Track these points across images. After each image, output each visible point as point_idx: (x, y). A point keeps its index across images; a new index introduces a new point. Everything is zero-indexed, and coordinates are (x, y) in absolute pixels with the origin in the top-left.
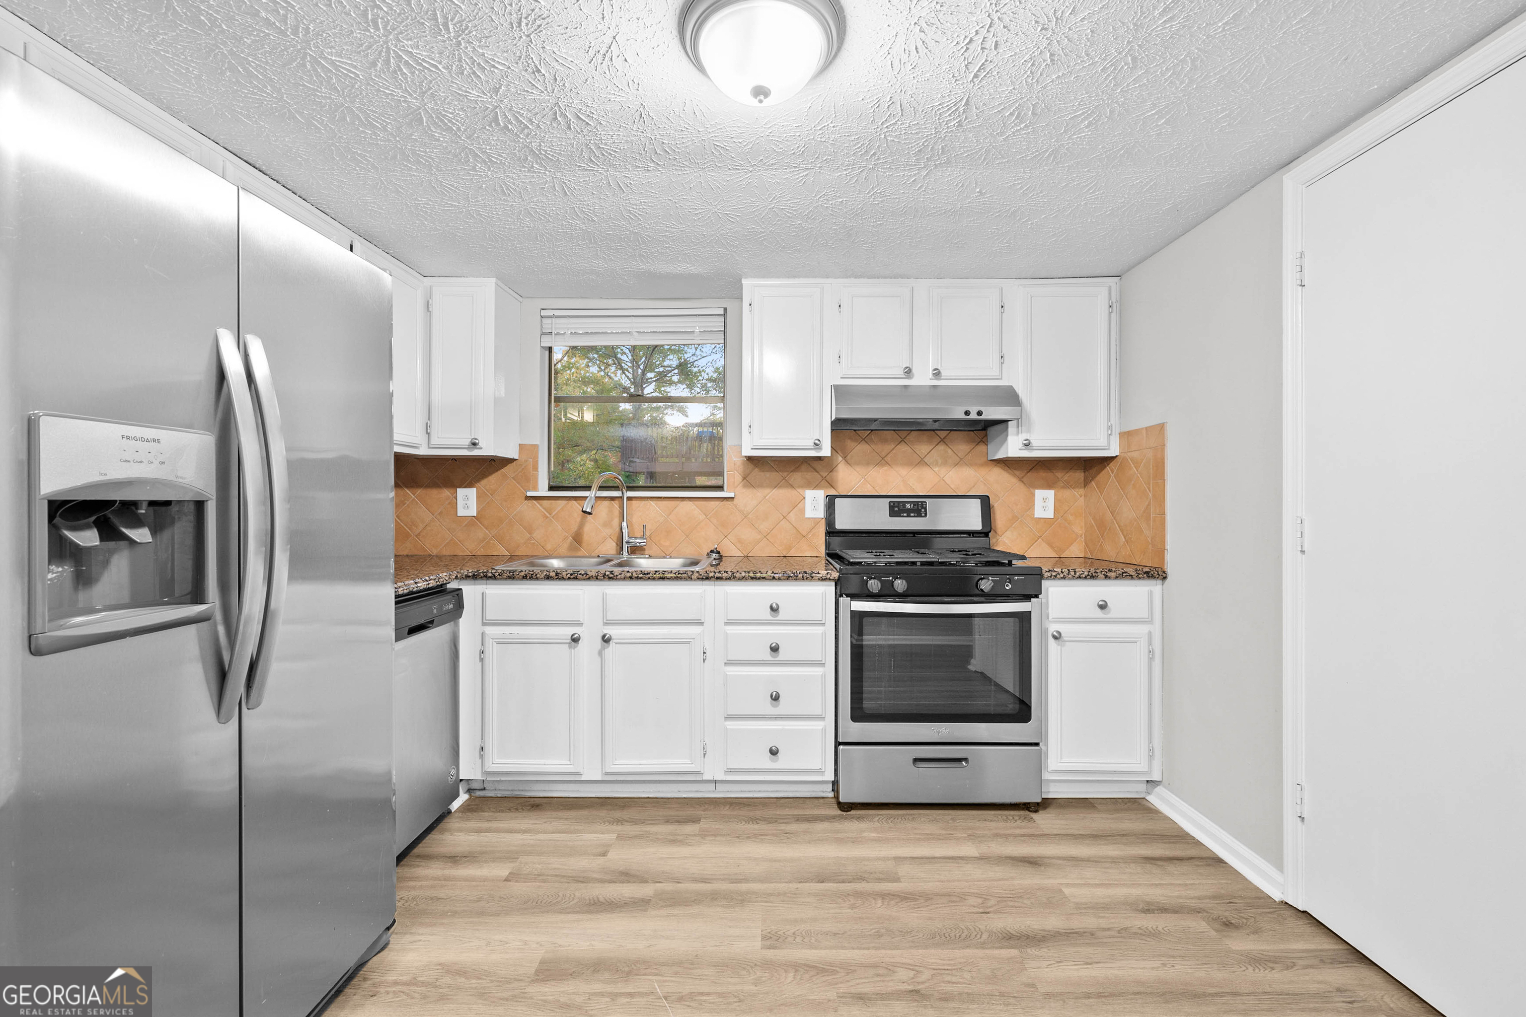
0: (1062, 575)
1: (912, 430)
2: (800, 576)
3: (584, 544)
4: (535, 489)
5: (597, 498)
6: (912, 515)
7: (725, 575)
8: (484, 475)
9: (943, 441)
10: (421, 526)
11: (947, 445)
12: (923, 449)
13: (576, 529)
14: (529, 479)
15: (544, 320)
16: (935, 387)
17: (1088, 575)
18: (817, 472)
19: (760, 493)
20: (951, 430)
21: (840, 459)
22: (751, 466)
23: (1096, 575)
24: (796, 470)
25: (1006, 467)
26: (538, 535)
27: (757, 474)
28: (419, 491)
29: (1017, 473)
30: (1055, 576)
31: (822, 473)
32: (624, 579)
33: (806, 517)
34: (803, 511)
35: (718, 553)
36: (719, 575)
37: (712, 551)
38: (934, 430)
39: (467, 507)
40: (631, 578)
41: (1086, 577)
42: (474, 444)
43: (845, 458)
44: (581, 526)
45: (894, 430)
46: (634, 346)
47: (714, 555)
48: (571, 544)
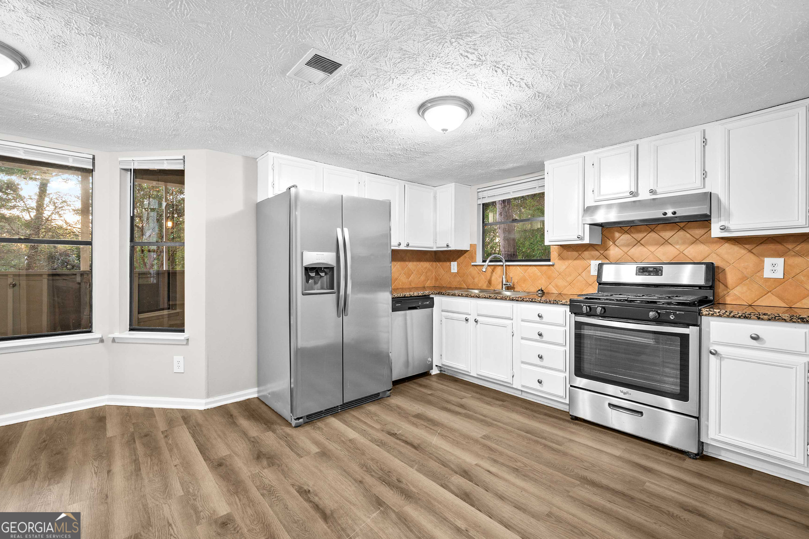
0: (718, 314)
1: (659, 224)
2: (552, 302)
3: (492, 285)
4: (475, 262)
5: (489, 266)
6: (652, 274)
7: (520, 299)
8: (459, 257)
9: (682, 229)
10: (441, 276)
11: (685, 231)
12: (667, 234)
13: (489, 278)
14: (473, 258)
15: (479, 193)
16: (654, 199)
17: (742, 316)
18: (597, 251)
19: (567, 263)
20: (689, 222)
21: (611, 243)
22: (562, 249)
23: (749, 316)
24: (586, 250)
25: (737, 243)
26: (476, 280)
27: (566, 253)
28: (441, 263)
29: (747, 246)
30: (713, 314)
31: (600, 252)
32: (483, 298)
33: (591, 274)
34: (589, 272)
35: (542, 291)
36: (517, 299)
37: (539, 290)
38: (675, 223)
39: (454, 269)
40: (485, 297)
41: (739, 317)
42: (447, 246)
43: (614, 243)
44: (491, 277)
45: (646, 225)
46: (504, 200)
47: (540, 292)
48: (487, 284)
